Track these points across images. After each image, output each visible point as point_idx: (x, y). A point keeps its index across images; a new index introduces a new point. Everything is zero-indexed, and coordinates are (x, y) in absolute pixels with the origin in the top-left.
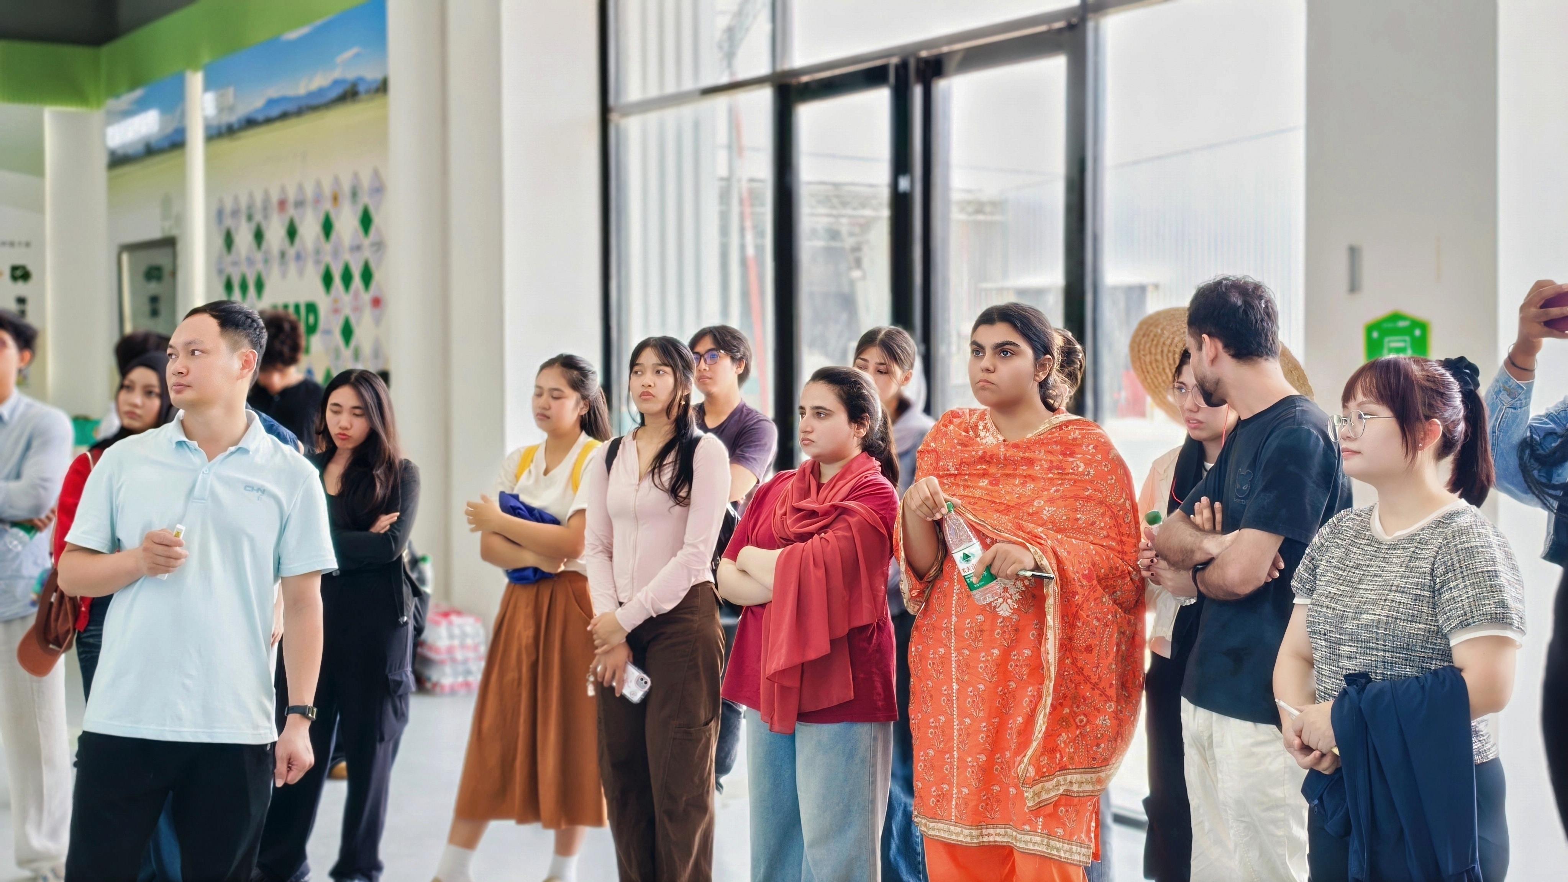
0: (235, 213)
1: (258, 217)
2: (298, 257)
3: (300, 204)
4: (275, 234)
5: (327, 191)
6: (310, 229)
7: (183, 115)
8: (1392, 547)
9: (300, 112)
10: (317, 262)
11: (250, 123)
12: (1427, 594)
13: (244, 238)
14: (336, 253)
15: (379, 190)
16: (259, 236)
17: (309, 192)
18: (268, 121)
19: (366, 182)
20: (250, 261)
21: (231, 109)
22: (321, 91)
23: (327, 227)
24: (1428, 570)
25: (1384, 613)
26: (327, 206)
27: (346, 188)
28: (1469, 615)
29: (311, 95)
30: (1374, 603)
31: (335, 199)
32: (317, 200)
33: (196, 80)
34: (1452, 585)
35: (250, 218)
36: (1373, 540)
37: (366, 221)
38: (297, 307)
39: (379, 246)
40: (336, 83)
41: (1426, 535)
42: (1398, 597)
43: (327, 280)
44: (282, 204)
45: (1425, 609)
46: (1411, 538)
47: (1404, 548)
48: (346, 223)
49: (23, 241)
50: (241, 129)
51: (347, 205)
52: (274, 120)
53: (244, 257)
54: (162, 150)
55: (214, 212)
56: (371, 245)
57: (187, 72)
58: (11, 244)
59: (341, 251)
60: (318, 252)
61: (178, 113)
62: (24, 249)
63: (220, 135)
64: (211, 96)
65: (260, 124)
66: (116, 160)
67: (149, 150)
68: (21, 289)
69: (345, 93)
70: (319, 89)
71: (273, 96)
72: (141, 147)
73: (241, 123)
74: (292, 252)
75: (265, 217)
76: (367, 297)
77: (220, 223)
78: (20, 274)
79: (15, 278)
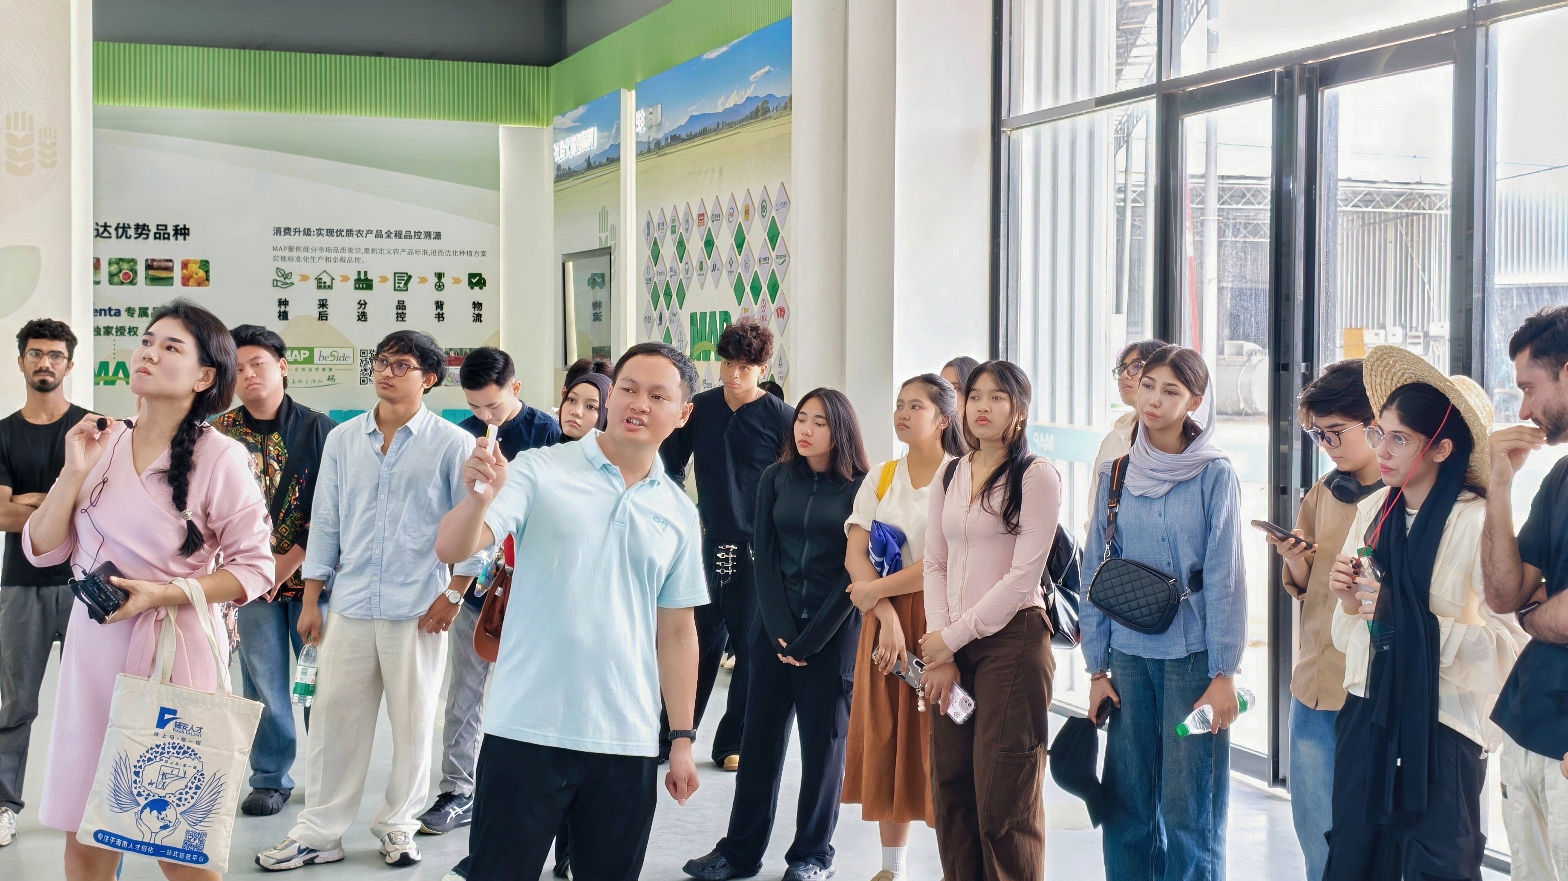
0: (661, 225)
1: (681, 230)
2: (714, 268)
3: (717, 217)
4: (695, 246)
5: (741, 205)
6: (724, 242)
7: (618, 131)
9: (717, 129)
10: (731, 273)
11: (675, 139)
13: (668, 250)
14: (747, 265)
15: (785, 204)
16: (681, 248)
17: (726, 208)
18: (691, 137)
19: (773, 198)
20: (673, 271)
21: (659, 126)
22: (735, 109)
23: (740, 240)
26: (741, 219)
27: (758, 203)
29: (727, 111)
31: (747, 212)
32: (733, 214)
33: (629, 98)
35: (674, 230)
37: (773, 235)
38: (713, 315)
39: (783, 259)
40: (749, 99)
43: (739, 290)
44: (702, 218)
48: (756, 236)
49: (480, 250)
50: (668, 145)
51: (757, 218)
52: (695, 136)
53: (668, 269)
54: (600, 165)
55: (644, 224)
56: (777, 257)
57: (623, 91)
58: (469, 253)
59: (751, 263)
60: (731, 263)
61: (614, 130)
62: (480, 258)
63: (649, 151)
64: (642, 113)
65: (684, 140)
66: (563, 174)
67: (590, 165)
68: (477, 294)
69: (757, 110)
70: (735, 105)
71: (695, 114)
72: (582, 162)
73: (666, 139)
74: (709, 262)
75: (687, 230)
76: (773, 307)
77: (648, 234)
78: (477, 281)
79: (472, 285)
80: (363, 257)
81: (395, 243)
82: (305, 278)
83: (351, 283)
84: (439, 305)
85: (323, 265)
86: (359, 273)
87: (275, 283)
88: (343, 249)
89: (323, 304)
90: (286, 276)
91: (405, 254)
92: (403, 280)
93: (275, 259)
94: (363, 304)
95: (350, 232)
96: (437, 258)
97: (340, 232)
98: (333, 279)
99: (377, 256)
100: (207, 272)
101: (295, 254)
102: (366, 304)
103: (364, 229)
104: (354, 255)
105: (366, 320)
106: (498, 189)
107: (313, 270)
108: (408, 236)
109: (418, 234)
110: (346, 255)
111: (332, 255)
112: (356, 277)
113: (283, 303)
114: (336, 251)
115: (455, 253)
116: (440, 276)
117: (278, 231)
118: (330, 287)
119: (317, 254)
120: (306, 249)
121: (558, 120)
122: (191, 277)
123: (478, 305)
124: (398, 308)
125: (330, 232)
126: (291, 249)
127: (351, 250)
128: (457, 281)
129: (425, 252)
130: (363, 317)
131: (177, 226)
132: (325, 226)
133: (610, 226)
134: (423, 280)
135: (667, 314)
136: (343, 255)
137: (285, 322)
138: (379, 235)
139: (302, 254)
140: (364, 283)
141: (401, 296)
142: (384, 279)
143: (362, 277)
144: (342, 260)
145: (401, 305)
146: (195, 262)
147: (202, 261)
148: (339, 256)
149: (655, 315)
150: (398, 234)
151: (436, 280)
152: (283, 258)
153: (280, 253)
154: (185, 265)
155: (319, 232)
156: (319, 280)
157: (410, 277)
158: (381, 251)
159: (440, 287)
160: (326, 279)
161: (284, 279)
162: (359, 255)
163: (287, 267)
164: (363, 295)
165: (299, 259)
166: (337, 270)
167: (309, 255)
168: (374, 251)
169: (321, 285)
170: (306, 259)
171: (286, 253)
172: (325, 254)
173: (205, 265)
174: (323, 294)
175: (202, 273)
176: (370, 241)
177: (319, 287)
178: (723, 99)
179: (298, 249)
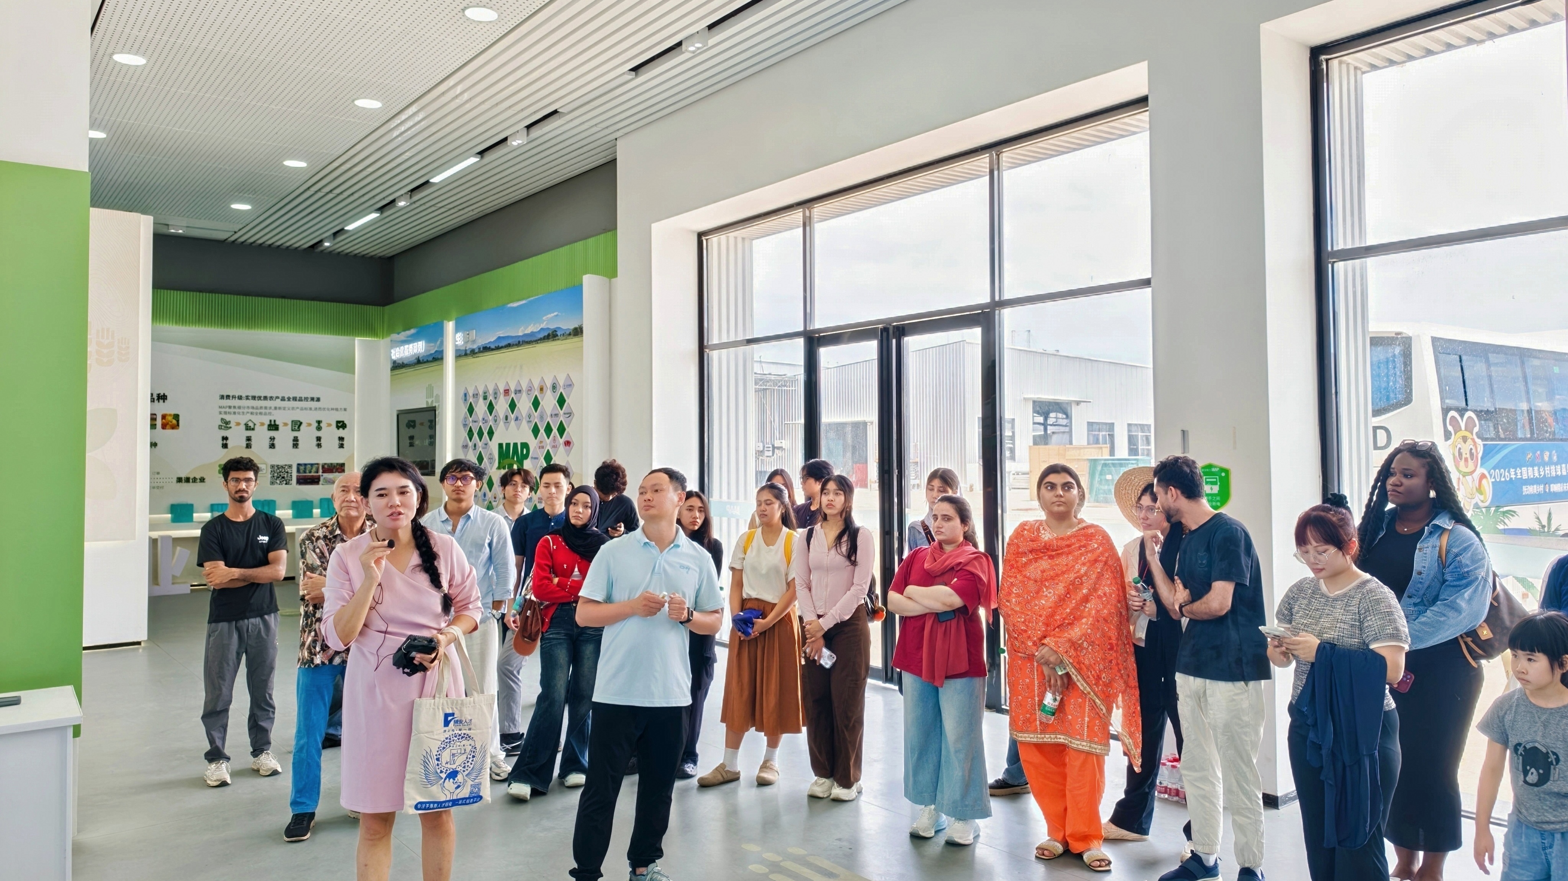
0: (476, 395)
1: (491, 398)
2: (517, 419)
3: (518, 392)
4: (502, 407)
5: (536, 385)
6: (524, 405)
7: (442, 343)
8: (1335, 599)
9: (519, 344)
10: (529, 422)
11: (486, 349)
12: (1357, 624)
13: (481, 408)
14: (542, 417)
15: (569, 385)
16: (491, 408)
17: (524, 387)
18: (498, 348)
19: (561, 382)
20: (485, 420)
21: (474, 341)
22: (532, 334)
23: (536, 404)
24: (1357, 611)
25: (1336, 633)
26: (537, 393)
27: (549, 384)
28: (1378, 634)
29: (525, 335)
30: (1329, 628)
31: (542, 389)
32: (530, 390)
33: (450, 326)
34: (1368, 618)
35: (485, 398)
36: (1323, 595)
37: (561, 401)
38: (515, 445)
39: (570, 414)
40: (542, 329)
41: (1352, 593)
42: (1342, 625)
43: (536, 431)
44: (507, 392)
45: (1357, 632)
46: (1345, 595)
47: (1342, 600)
48: (549, 402)
49: (343, 407)
50: (480, 352)
51: (549, 393)
52: (502, 347)
53: (481, 418)
54: (428, 361)
55: (462, 394)
56: (565, 414)
57: (445, 322)
58: (337, 409)
59: (545, 417)
60: (530, 416)
61: (438, 343)
62: (344, 412)
63: (466, 355)
64: (459, 336)
65: (493, 350)
66: (397, 366)
67: (419, 362)
68: (341, 433)
69: (549, 335)
70: (532, 332)
71: (502, 335)
72: (413, 360)
73: (479, 349)
74: (512, 416)
75: (496, 398)
76: (562, 441)
77: (465, 400)
78: (341, 425)
79: (338, 427)
80: (274, 412)
81: (292, 404)
82: (238, 424)
83: (266, 427)
84: (319, 439)
85: (249, 417)
86: (271, 421)
87: (220, 427)
88: (261, 408)
89: (249, 439)
90: (227, 423)
91: (298, 410)
92: (297, 425)
93: (220, 413)
94: (272, 439)
95: (265, 398)
96: (318, 412)
97: (260, 398)
98: (255, 425)
99: (282, 411)
100: (178, 421)
101: (232, 410)
102: (274, 438)
103: (274, 395)
104: (268, 411)
105: (274, 448)
106: (354, 373)
107: (243, 419)
108: (301, 400)
109: (306, 399)
110: (263, 411)
111: (255, 411)
112: (269, 423)
113: (225, 438)
114: (257, 408)
115: (328, 409)
116: (319, 422)
117: (222, 397)
118: (253, 429)
119: (246, 410)
120: (239, 407)
121: (394, 336)
122: (168, 424)
123: (341, 439)
124: (294, 440)
125: (254, 398)
126: (230, 407)
127: (266, 408)
128: (329, 425)
129: (311, 409)
130: (272, 446)
131: (159, 394)
132: (251, 394)
133: (434, 395)
134: (309, 425)
135: (480, 444)
136: (261, 411)
137: (226, 450)
138: (283, 399)
139: (237, 410)
140: (273, 427)
141: (296, 434)
142: (286, 424)
143: (273, 423)
144: (261, 413)
145: (296, 439)
146: (170, 415)
147: (174, 415)
148: (258, 411)
149: (470, 444)
150: (295, 399)
151: (317, 425)
152: (225, 413)
153: (223, 410)
154: (164, 417)
155: (247, 398)
156: (246, 425)
157: (301, 423)
158: (284, 408)
159: (319, 428)
160: (251, 424)
161: (225, 425)
162: (271, 411)
163: (228, 418)
164: (273, 433)
165: (235, 413)
166: (257, 419)
167: (241, 411)
168: (280, 408)
169: (248, 428)
170: (239, 413)
171: (228, 410)
172: (251, 410)
173: (176, 417)
174: (249, 433)
175: (174, 422)
176: (278, 403)
177: (247, 429)
178: (522, 328)
179: (235, 407)
